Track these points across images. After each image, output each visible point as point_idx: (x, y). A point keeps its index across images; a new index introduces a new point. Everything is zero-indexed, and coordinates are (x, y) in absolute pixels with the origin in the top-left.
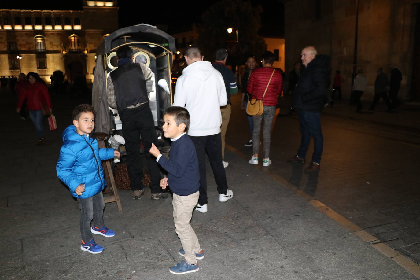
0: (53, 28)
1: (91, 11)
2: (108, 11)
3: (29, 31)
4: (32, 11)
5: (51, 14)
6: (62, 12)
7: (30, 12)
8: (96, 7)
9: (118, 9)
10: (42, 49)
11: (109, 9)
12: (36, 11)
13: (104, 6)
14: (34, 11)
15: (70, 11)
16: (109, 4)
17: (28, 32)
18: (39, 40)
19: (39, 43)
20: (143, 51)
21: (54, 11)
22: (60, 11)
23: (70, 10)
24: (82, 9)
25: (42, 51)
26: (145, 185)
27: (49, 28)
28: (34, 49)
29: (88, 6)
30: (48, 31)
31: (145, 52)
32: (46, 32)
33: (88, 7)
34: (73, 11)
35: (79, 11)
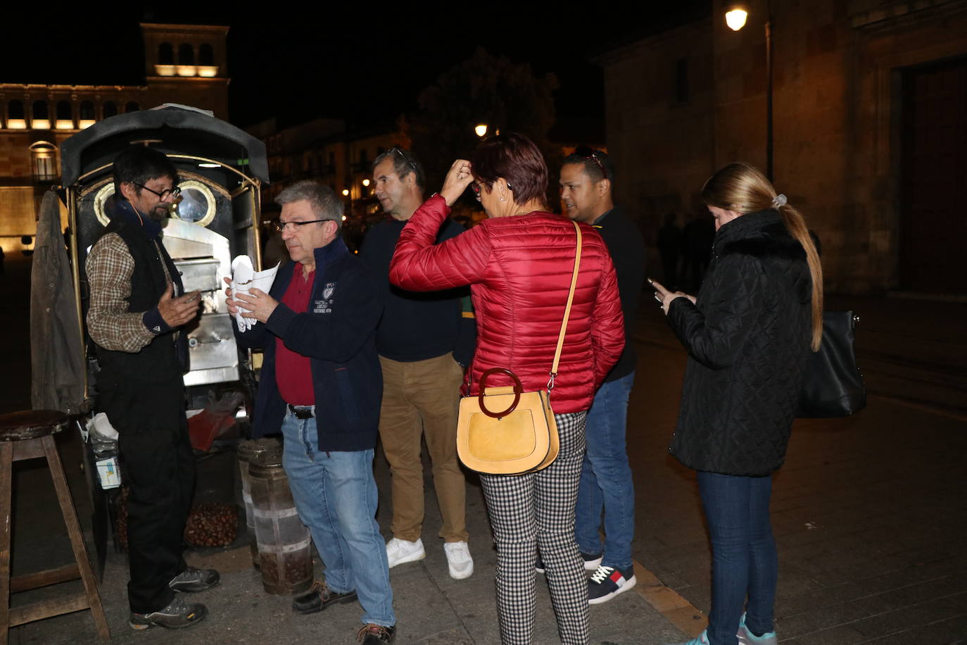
0: (76, 127)
1: (167, 86)
2: (205, 86)
3: (18, 132)
4: (25, 87)
5: (71, 94)
6: (97, 88)
7: (21, 89)
8: (177, 78)
9: (228, 83)
10: (49, 175)
11: (208, 82)
12: (34, 86)
13: (197, 75)
14: (30, 86)
15: (116, 87)
16: (208, 72)
17: (15, 136)
18: (42, 154)
19: (41, 159)
20: (198, 181)
21: (77, 87)
22: (92, 87)
23: (117, 85)
24: (144, 83)
25: (49, 178)
26: (202, 543)
27: (65, 125)
28: (30, 174)
29: (158, 75)
30: (64, 132)
31: (200, 182)
32: (58, 136)
33: (160, 78)
34: (123, 87)
35: (138, 87)
